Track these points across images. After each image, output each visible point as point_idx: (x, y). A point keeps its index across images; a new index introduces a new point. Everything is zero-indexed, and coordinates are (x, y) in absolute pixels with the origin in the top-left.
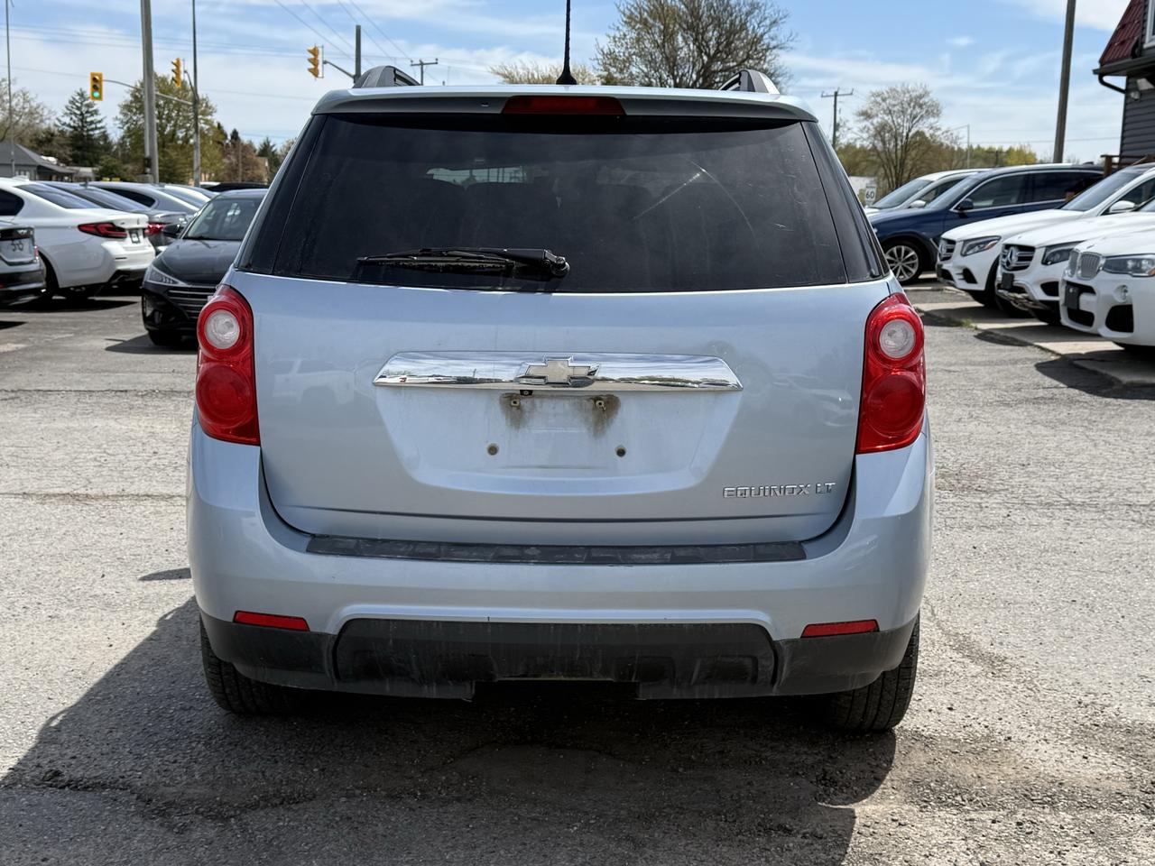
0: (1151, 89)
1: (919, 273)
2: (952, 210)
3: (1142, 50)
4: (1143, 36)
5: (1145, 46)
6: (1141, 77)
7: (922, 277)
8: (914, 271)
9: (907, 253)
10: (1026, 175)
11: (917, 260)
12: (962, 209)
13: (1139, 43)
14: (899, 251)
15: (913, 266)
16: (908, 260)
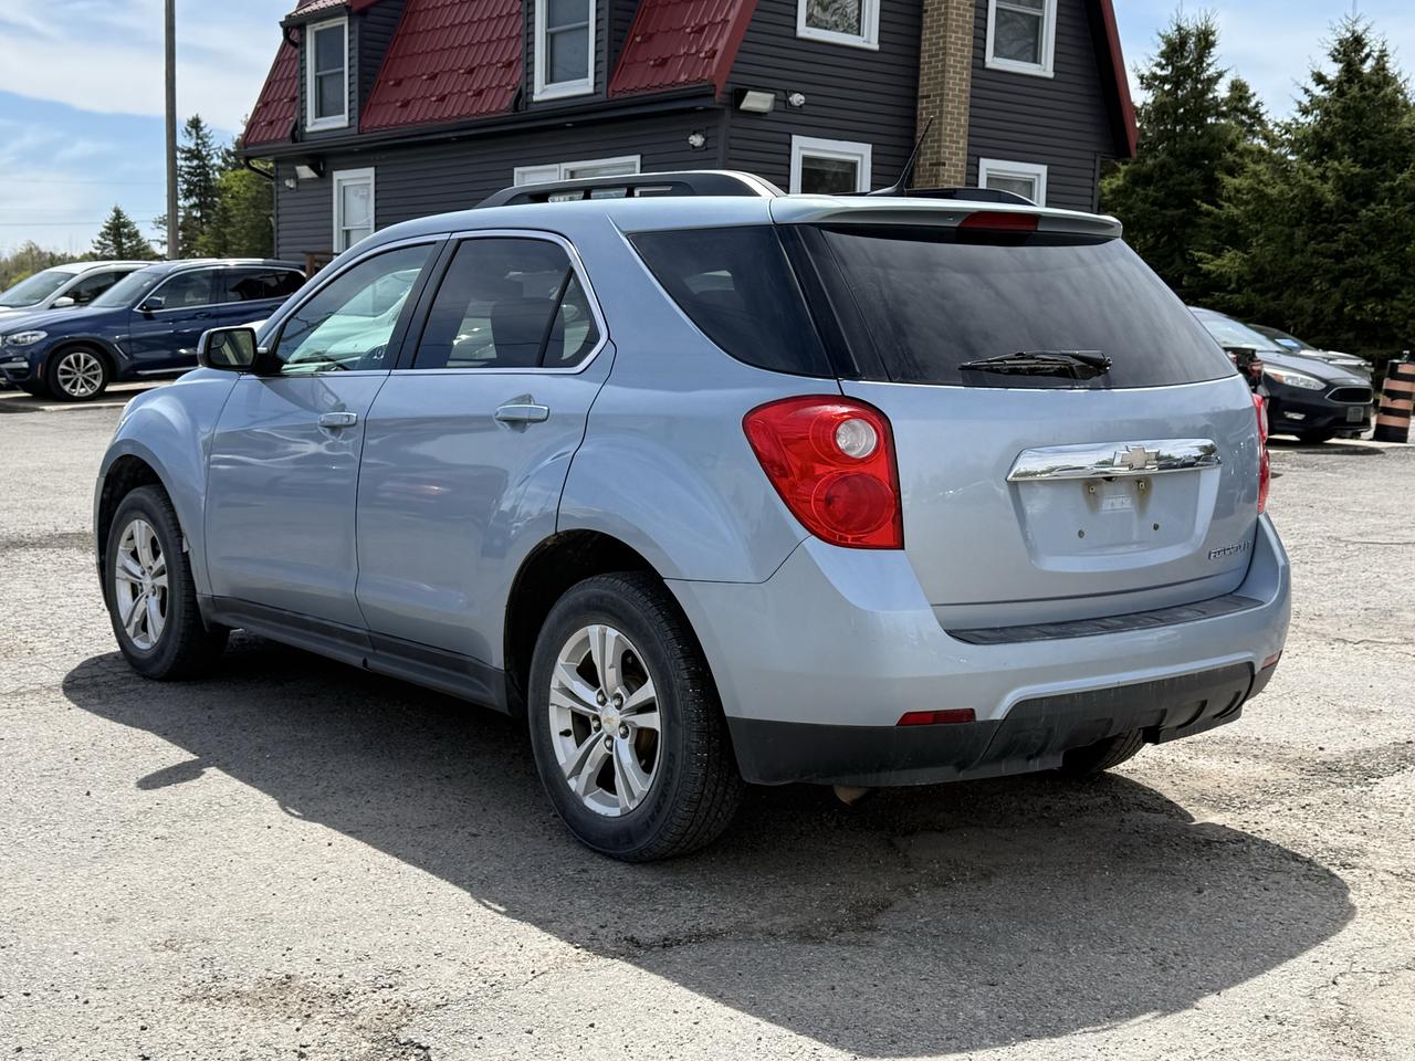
0: (313, 179)
1: (104, 385)
2: (135, 310)
3: (303, 133)
4: (304, 117)
5: (308, 130)
6: (303, 164)
7: (108, 389)
8: (98, 384)
9: (86, 362)
10: (214, 270)
11: (100, 371)
12: (149, 309)
13: (299, 126)
14: (77, 359)
15: (95, 377)
16: (88, 370)
